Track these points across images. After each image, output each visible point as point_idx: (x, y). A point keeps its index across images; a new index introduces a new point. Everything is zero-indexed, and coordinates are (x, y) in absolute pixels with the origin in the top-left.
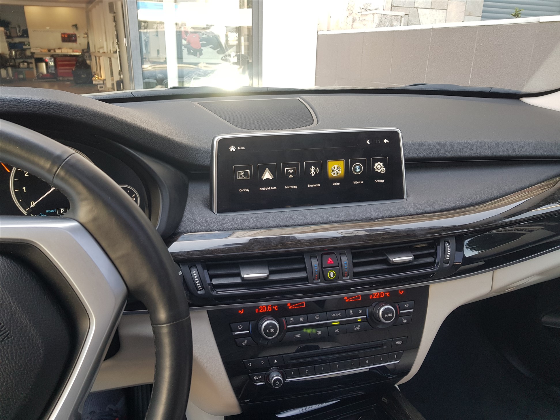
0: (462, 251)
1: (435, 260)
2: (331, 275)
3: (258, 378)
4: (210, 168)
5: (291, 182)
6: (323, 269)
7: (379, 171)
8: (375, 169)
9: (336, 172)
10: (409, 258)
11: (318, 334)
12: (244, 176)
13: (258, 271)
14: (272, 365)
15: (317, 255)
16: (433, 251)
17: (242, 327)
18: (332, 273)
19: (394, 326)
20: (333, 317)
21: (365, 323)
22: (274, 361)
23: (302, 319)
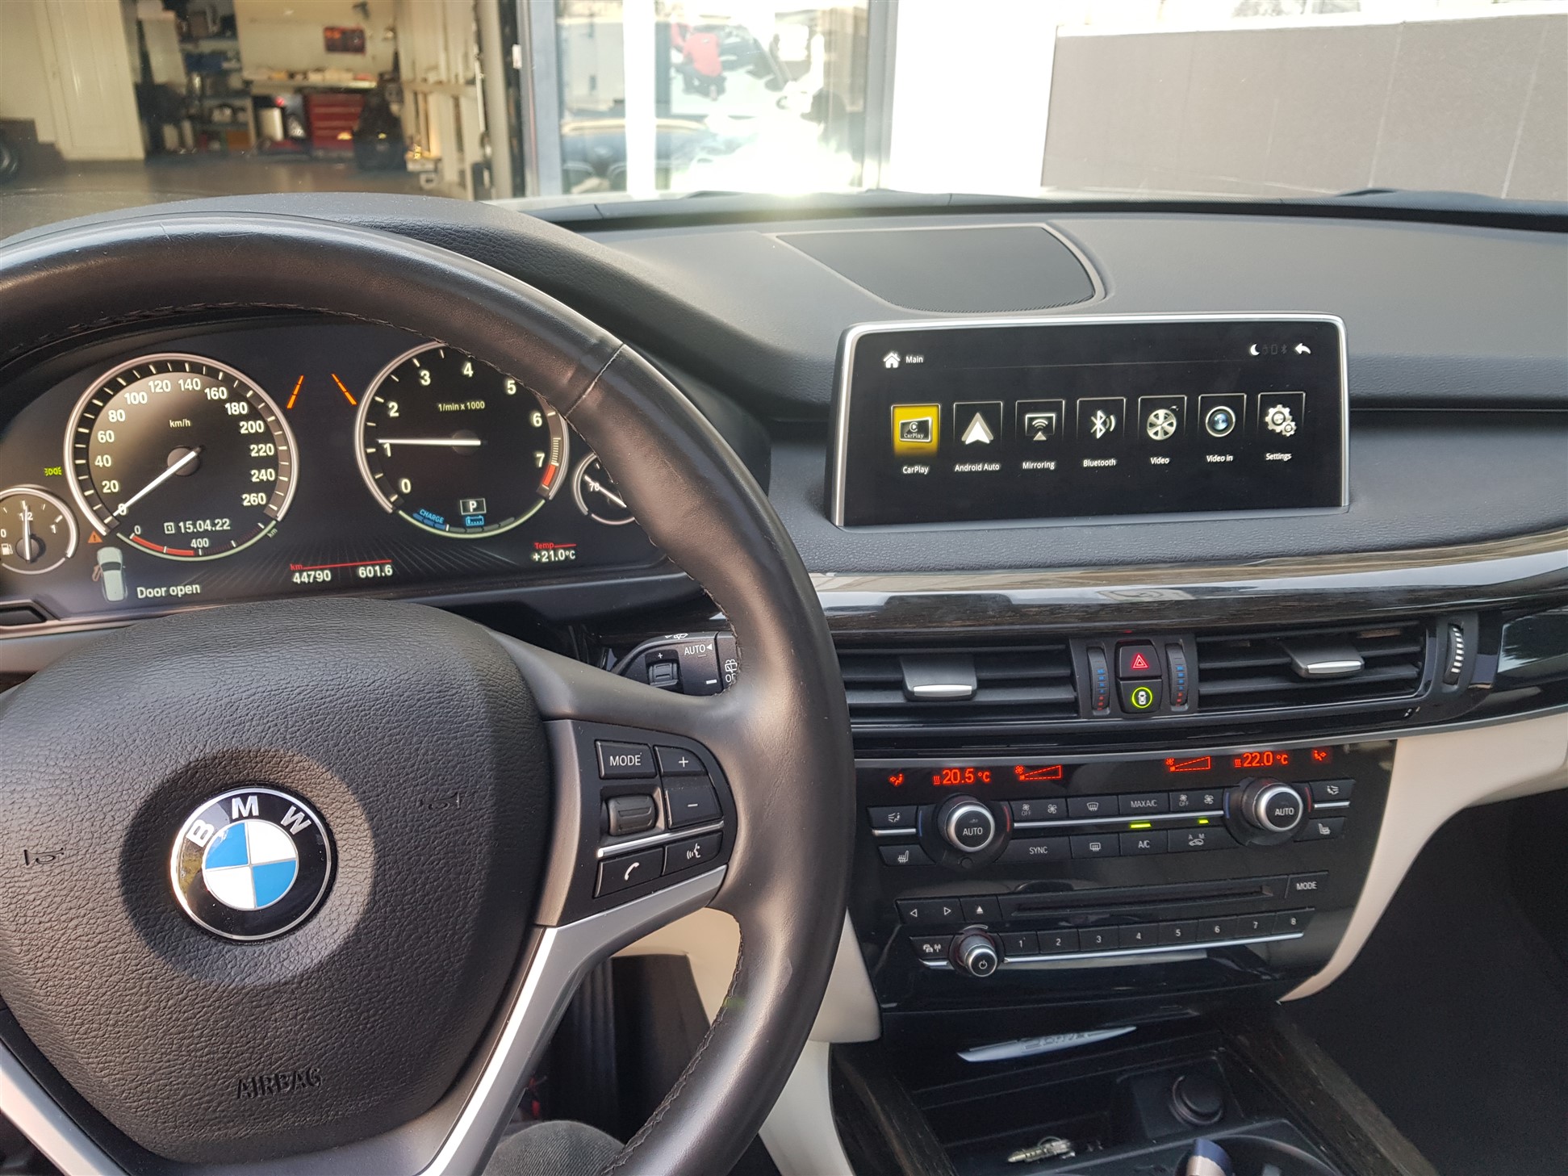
0: (1496, 653)
1: (1420, 674)
2: (1141, 698)
3: (932, 950)
4: (829, 411)
5: (1040, 452)
6: (1121, 683)
7: (1278, 429)
8: (1267, 424)
9: (1162, 428)
10: (1350, 664)
11: (1093, 849)
12: (918, 432)
13: (949, 677)
14: (971, 918)
15: (1103, 645)
16: (1415, 649)
17: (898, 817)
18: (1142, 693)
19: (1295, 841)
20: (1136, 808)
21: (1219, 829)
22: (977, 909)
23: (1052, 809)
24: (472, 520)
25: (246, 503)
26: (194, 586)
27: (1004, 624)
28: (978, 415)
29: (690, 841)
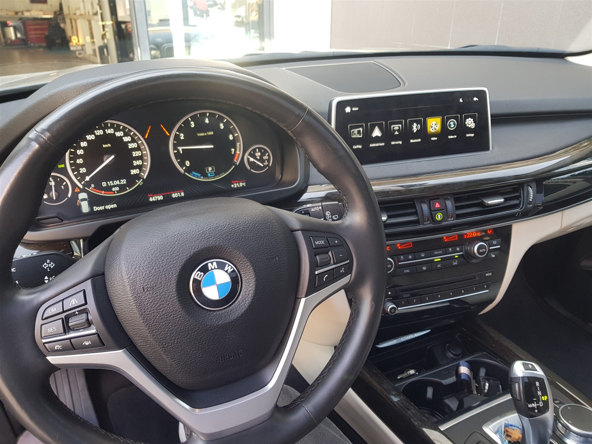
1: (520, 202)
2: (439, 217)
5: (396, 138)
6: (432, 212)
7: (470, 126)
8: (466, 124)
9: (434, 128)
10: (501, 200)
11: (424, 269)
12: (357, 134)
14: (387, 296)
15: (425, 201)
16: (517, 194)
18: (439, 215)
19: (485, 260)
20: (436, 254)
21: (462, 258)
22: (389, 292)
23: (410, 257)
24: (210, 174)
25: (132, 173)
26: (114, 205)
27: (395, 196)
28: (377, 127)
29: (341, 267)
